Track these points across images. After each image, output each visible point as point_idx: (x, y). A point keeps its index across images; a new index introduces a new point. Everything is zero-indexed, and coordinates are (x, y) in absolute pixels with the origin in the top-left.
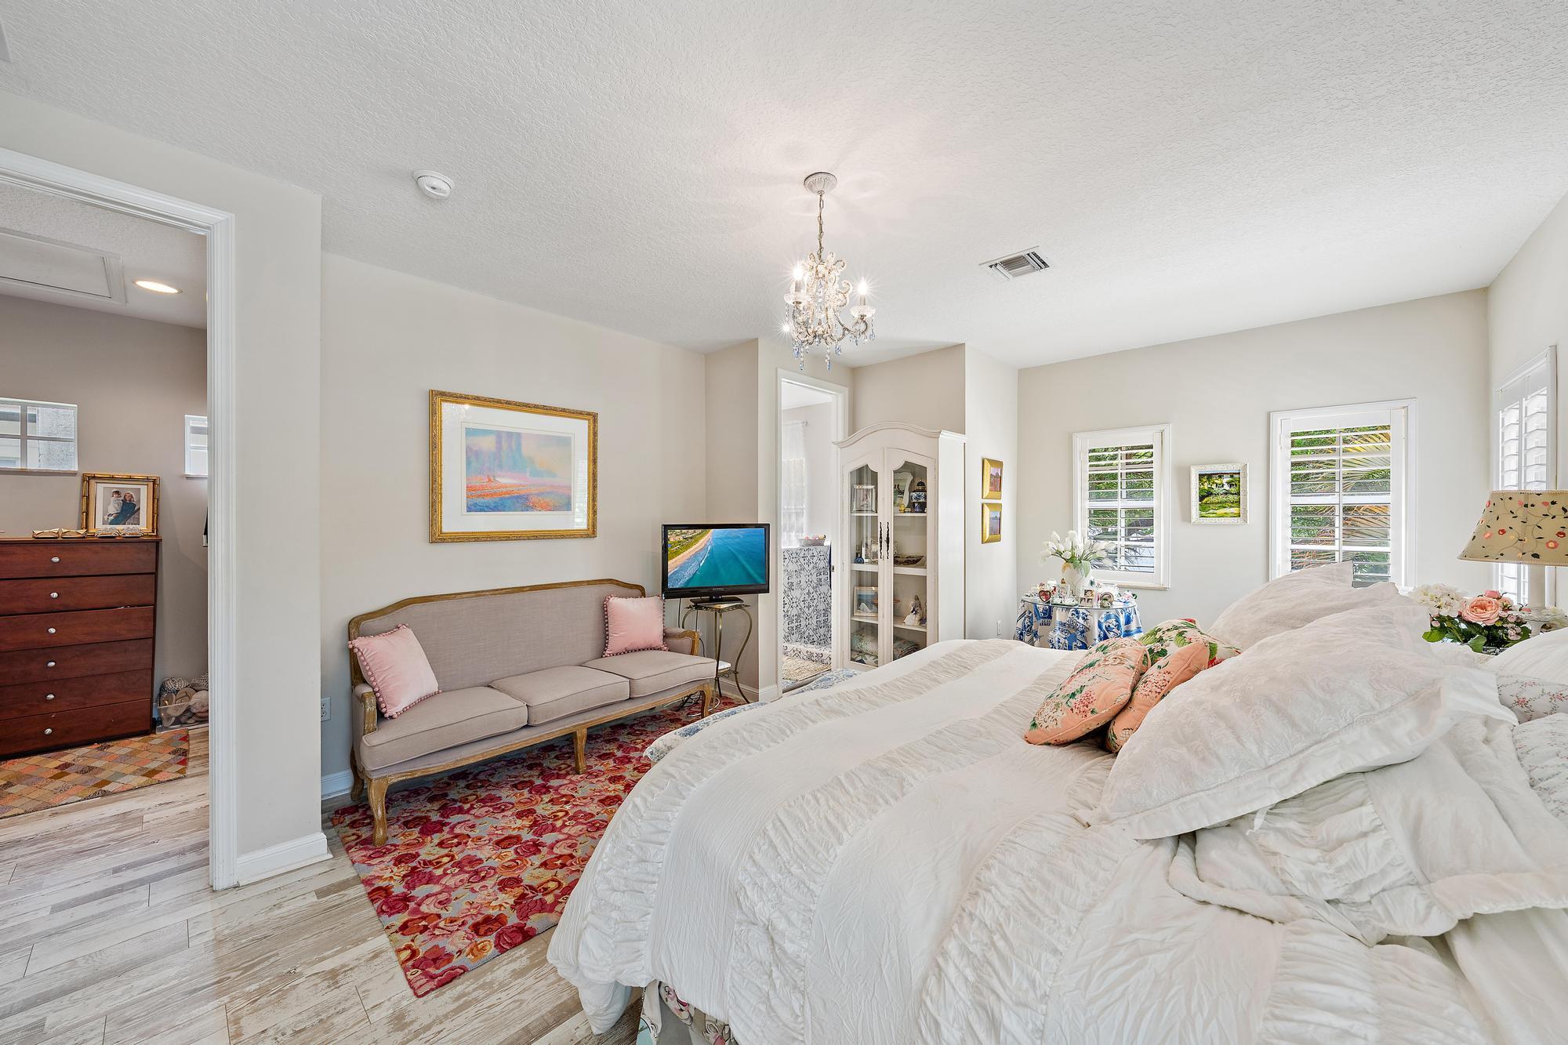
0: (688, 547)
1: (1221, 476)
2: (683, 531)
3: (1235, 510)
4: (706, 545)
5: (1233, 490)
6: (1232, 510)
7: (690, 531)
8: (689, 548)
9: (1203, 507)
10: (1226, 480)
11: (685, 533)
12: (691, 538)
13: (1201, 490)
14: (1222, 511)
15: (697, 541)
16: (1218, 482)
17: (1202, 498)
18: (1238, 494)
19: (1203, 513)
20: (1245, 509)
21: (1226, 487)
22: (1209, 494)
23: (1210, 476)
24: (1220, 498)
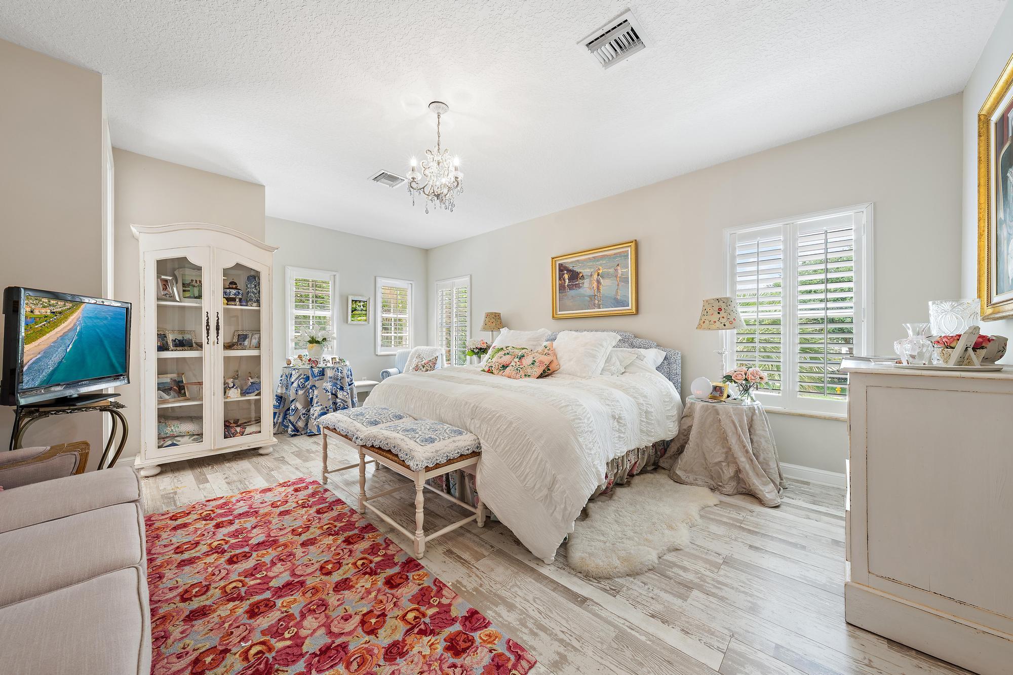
0: (55, 325)
1: (360, 301)
2: (53, 302)
3: (365, 318)
4: (75, 325)
5: (364, 309)
6: (362, 318)
7: (59, 303)
8: (57, 326)
9: (353, 316)
10: (362, 304)
11: (53, 305)
12: (60, 313)
13: (352, 308)
14: (359, 318)
15: (66, 318)
16: (359, 304)
17: (352, 312)
18: (366, 311)
19: (353, 319)
20: (369, 318)
21: (362, 307)
22: (356, 310)
23: (356, 301)
24: (360, 312)
